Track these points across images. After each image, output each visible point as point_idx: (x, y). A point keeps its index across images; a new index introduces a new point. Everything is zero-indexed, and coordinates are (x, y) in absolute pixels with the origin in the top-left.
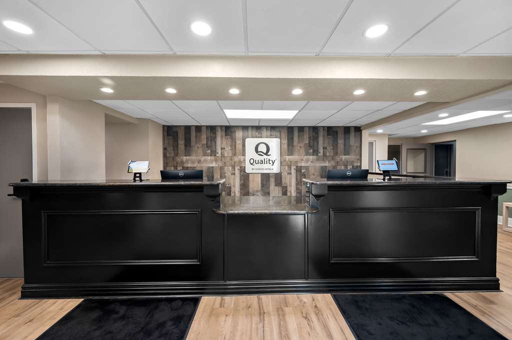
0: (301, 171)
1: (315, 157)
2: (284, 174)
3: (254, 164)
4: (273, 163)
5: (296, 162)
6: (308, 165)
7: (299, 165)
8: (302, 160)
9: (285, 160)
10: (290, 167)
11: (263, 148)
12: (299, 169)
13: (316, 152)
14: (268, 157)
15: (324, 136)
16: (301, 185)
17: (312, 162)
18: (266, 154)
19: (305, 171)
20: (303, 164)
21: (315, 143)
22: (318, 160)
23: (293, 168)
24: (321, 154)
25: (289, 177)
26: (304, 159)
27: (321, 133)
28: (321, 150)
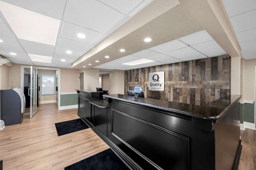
0: (176, 91)
1: (186, 82)
2: (167, 92)
3: (152, 85)
4: (161, 86)
5: (174, 85)
6: (181, 87)
7: (175, 87)
8: (177, 84)
9: (167, 84)
10: (170, 88)
11: (156, 77)
12: (175, 90)
13: (187, 79)
14: (158, 82)
15: (193, 67)
16: (177, 100)
17: (184, 85)
18: (157, 80)
19: (179, 91)
20: (178, 87)
21: (186, 73)
22: (188, 84)
23: (172, 88)
24: (191, 79)
25: (169, 94)
26: (179, 83)
27: (191, 65)
28: (191, 77)
